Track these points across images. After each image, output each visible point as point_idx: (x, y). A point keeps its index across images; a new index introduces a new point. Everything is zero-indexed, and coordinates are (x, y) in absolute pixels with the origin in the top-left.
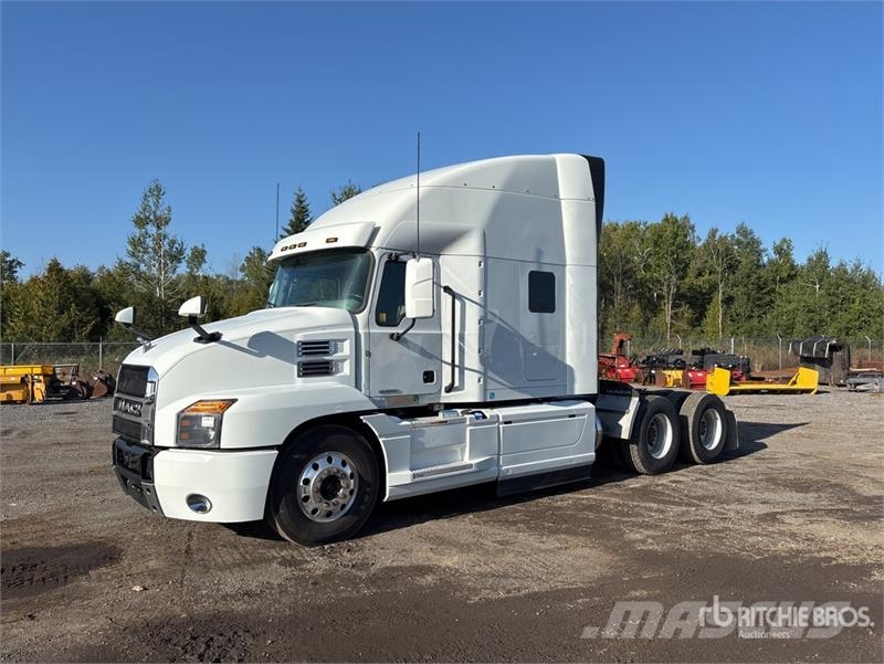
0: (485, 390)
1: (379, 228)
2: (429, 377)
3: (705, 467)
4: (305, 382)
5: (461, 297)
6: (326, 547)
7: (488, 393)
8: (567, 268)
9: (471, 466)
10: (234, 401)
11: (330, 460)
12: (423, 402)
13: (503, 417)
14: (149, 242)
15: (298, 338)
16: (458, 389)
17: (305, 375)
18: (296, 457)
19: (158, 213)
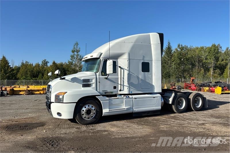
0: (129, 91)
1: (102, 53)
2: (115, 88)
3: (196, 112)
4: (84, 88)
5: (123, 69)
6: (88, 125)
7: (130, 91)
8: (153, 61)
9: (125, 109)
10: (67, 92)
11: (89, 106)
12: (114, 93)
13: (134, 97)
14: (75, 56)
15: (82, 78)
16: (122, 90)
17: (84, 87)
18: (81, 105)
19: (77, 49)
